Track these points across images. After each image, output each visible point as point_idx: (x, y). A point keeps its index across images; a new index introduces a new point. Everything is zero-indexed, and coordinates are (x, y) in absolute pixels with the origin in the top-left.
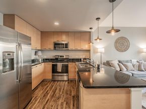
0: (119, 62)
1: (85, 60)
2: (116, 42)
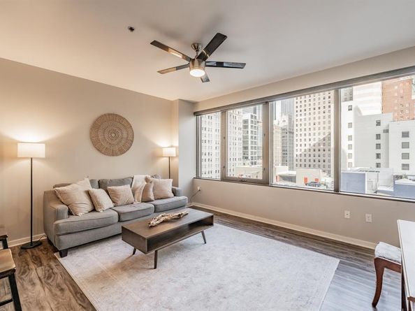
2: (94, 127)
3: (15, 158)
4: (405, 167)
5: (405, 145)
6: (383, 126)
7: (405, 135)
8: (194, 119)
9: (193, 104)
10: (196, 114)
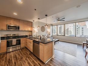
0: (43, 36)
1: (30, 36)
2: (41, 28)
3: (35, 32)
4: (83, 34)
5: (83, 30)
6: (78, 27)
7: (83, 28)
8: (52, 27)
9: (52, 24)
10: (52, 26)
